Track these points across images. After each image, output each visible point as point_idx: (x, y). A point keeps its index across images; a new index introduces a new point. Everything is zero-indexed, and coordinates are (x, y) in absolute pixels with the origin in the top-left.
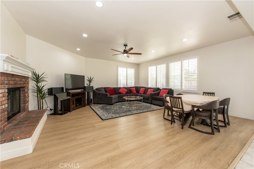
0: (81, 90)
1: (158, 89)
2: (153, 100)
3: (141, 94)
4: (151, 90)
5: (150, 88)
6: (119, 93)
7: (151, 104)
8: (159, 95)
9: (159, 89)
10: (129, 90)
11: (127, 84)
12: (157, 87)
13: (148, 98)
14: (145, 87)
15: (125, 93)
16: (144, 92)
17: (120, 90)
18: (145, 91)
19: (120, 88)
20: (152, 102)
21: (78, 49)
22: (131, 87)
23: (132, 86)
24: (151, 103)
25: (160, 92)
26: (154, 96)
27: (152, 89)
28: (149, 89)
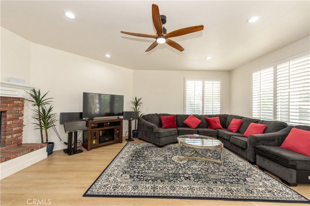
0: (117, 117)
1: (282, 126)
2: (259, 155)
3: (232, 131)
4: (257, 127)
5: (257, 121)
6: (185, 124)
7: (254, 163)
8: (283, 145)
9: (285, 127)
10: (205, 121)
11: (203, 109)
12: (279, 120)
13: (245, 147)
14: (241, 118)
15: (196, 126)
16: (240, 128)
17: (187, 121)
18: (241, 125)
19: (187, 116)
20: (255, 159)
21: (108, 56)
22: (210, 116)
23: (214, 114)
24: (252, 160)
25: (287, 135)
26: (263, 145)
27: (260, 123)
28: (252, 124)
